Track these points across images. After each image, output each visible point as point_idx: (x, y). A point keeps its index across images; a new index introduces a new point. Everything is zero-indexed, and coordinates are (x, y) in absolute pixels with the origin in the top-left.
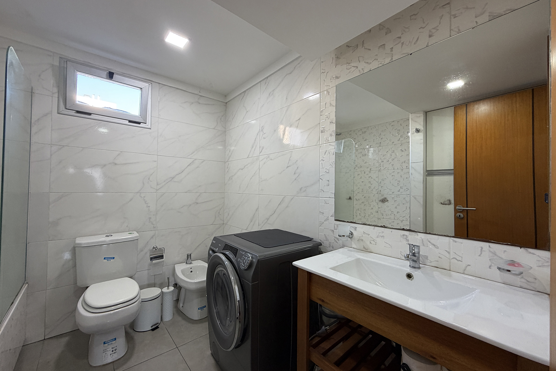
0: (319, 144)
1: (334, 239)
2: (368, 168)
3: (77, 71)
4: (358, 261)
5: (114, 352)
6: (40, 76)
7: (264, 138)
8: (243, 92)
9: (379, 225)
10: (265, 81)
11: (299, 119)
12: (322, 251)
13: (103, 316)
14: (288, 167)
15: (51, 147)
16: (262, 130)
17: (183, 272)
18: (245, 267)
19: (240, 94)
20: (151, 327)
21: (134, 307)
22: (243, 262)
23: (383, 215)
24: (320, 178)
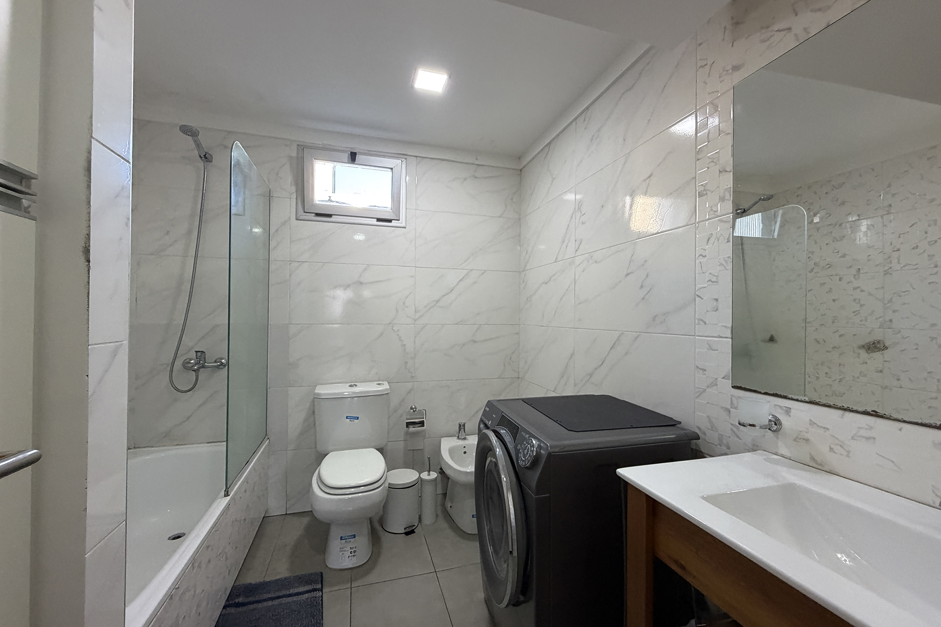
0: (694, 222)
1: (732, 430)
2: (851, 267)
3: (315, 159)
4: (789, 492)
5: (353, 554)
6: (277, 174)
7: (583, 223)
8: (547, 145)
9: (860, 409)
10: (583, 116)
11: (650, 177)
12: (703, 451)
13: (340, 500)
14: (628, 274)
15: (290, 264)
16: (579, 209)
17: (451, 451)
18: (525, 463)
19: (542, 150)
20: (405, 529)
21: (377, 494)
22: (524, 453)
23: (899, 380)
24: (697, 295)
